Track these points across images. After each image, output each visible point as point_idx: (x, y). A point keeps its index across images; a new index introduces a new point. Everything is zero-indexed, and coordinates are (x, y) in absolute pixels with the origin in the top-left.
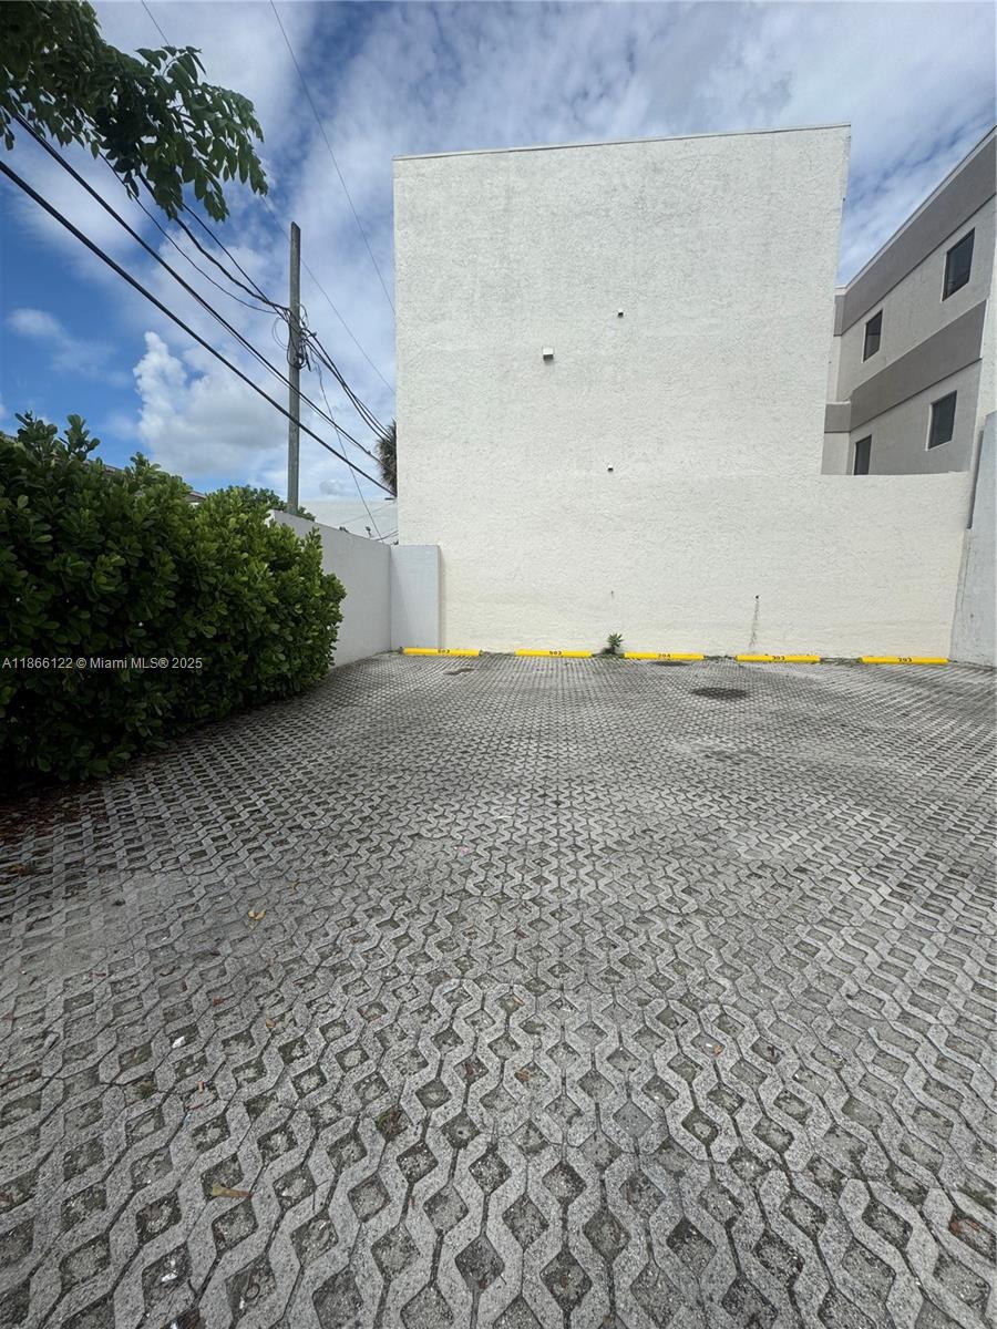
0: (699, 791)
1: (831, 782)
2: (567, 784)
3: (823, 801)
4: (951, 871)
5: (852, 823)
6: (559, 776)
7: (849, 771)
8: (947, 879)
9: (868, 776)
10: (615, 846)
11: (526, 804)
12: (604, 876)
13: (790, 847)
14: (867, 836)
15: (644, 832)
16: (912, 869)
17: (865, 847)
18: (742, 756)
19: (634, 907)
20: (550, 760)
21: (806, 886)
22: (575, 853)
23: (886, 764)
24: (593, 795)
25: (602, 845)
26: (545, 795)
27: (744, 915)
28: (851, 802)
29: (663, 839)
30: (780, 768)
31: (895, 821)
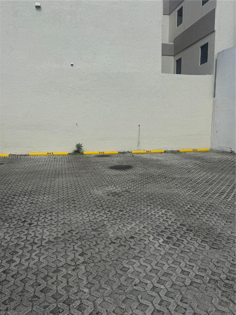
0: (99, 210)
1: (154, 200)
2: (38, 215)
3: (149, 208)
4: (187, 230)
5: (157, 215)
6: (35, 212)
7: (162, 195)
8: (185, 233)
9: (168, 197)
10: (53, 240)
11: (14, 227)
12: (44, 254)
13: (131, 229)
14: (162, 220)
15: (69, 231)
16: (174, 231)
17: (159, 225)
18: (123, 193)
19: (55, 266)
20: (33, 204)
21: (132, 244)
22: (32, 246)
23: (177, 191)
24: (50, 218)
25: (47, 240)
26: (25, 221)
27: (103, 260)
28: (159, 207)
29: (77, 234)
30: (136, 197)
31: (173, 213)
